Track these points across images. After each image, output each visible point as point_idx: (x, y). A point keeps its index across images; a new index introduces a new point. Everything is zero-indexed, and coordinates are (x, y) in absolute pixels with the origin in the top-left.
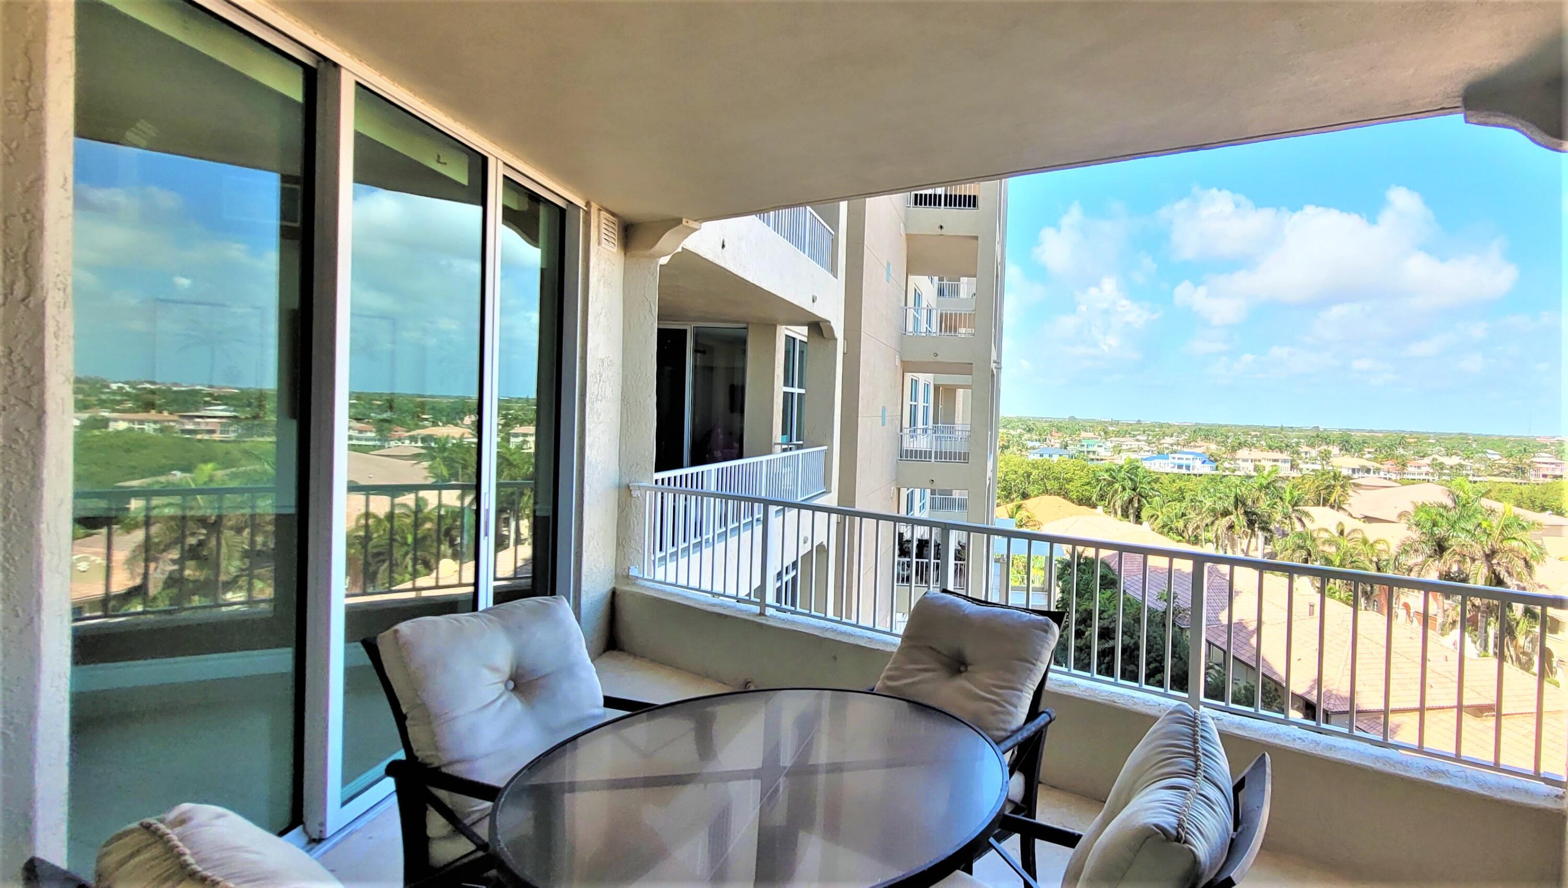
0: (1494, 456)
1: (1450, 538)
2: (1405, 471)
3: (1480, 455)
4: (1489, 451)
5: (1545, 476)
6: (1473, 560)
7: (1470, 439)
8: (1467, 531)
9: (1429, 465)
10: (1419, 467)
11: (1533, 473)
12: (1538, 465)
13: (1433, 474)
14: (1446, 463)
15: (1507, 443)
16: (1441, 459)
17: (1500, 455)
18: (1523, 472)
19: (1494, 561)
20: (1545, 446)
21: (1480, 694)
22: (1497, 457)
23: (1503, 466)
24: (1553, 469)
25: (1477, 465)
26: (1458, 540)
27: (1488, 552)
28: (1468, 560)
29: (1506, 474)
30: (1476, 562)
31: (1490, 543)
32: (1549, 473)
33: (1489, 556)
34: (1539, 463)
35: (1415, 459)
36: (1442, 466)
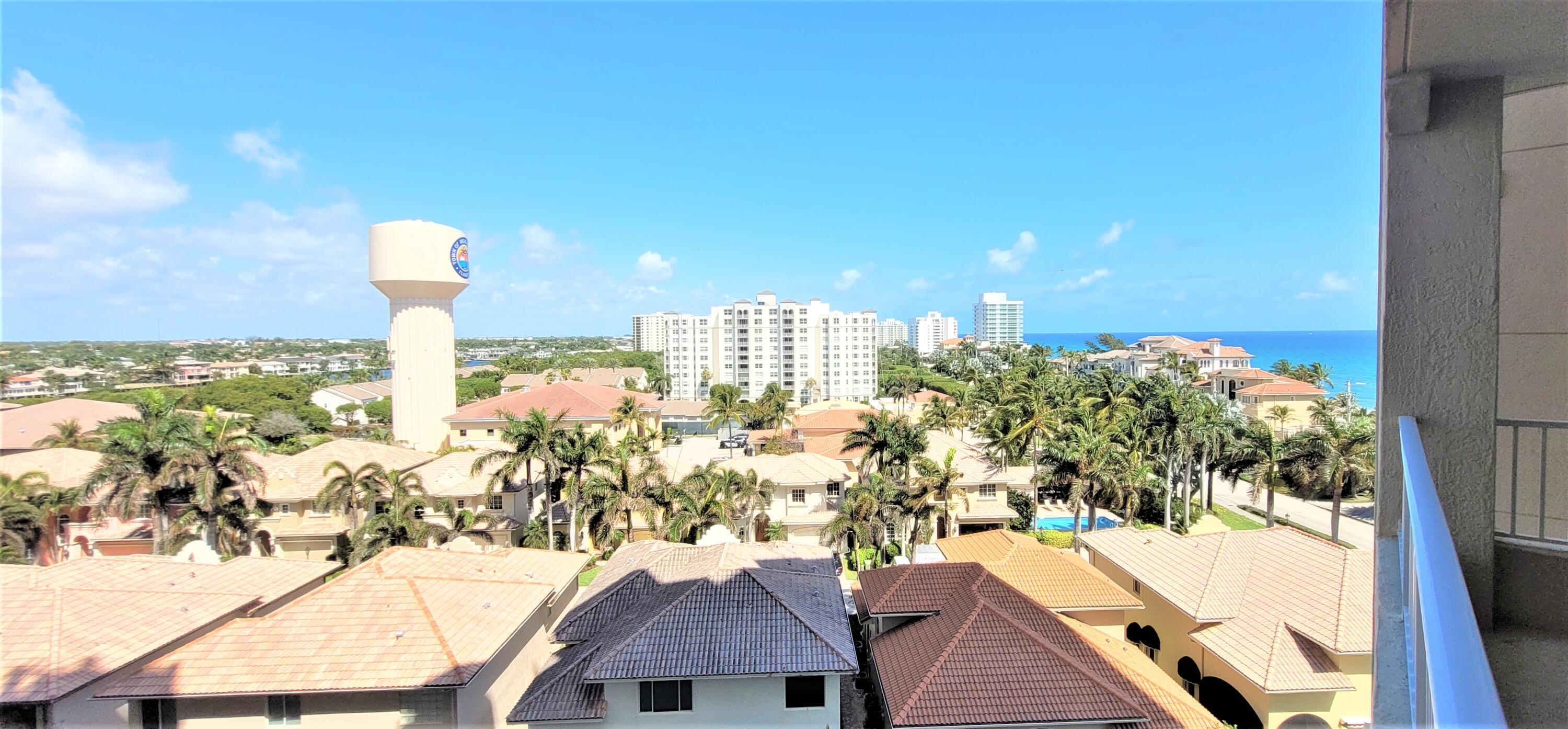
0: (127, 363)
1: (165, 450)
2: (6, 389)
3: (114, 362)
4: (122, 358)
5: (191, 377)
6: (196, 468)
7: (89, 347)
8: (185, 440)
9: (43, 379)
10: (28, 382)
11: (178, 375)
12: (183, 368)
13: (49, 389)
14: (68, 375)
15: (137, 348)
16: (58, 371)
17: (133, 361)
18: (167, 376)
19: (219, 464)
20: (183, 349)
21: (240, 595)
22: (132, 364)
23: (143, 372)
24: (199, 371)
25: (110, 374)
26: (175, 450)
27: (213, 454)
28: (191, 469)
29: (147, 380)
30: (201, 469)
31: (216, 447)
32: (195, 374)
33: (214, 460)
34: (184, 366)
35: (18, 374)
36: (62, 379)
